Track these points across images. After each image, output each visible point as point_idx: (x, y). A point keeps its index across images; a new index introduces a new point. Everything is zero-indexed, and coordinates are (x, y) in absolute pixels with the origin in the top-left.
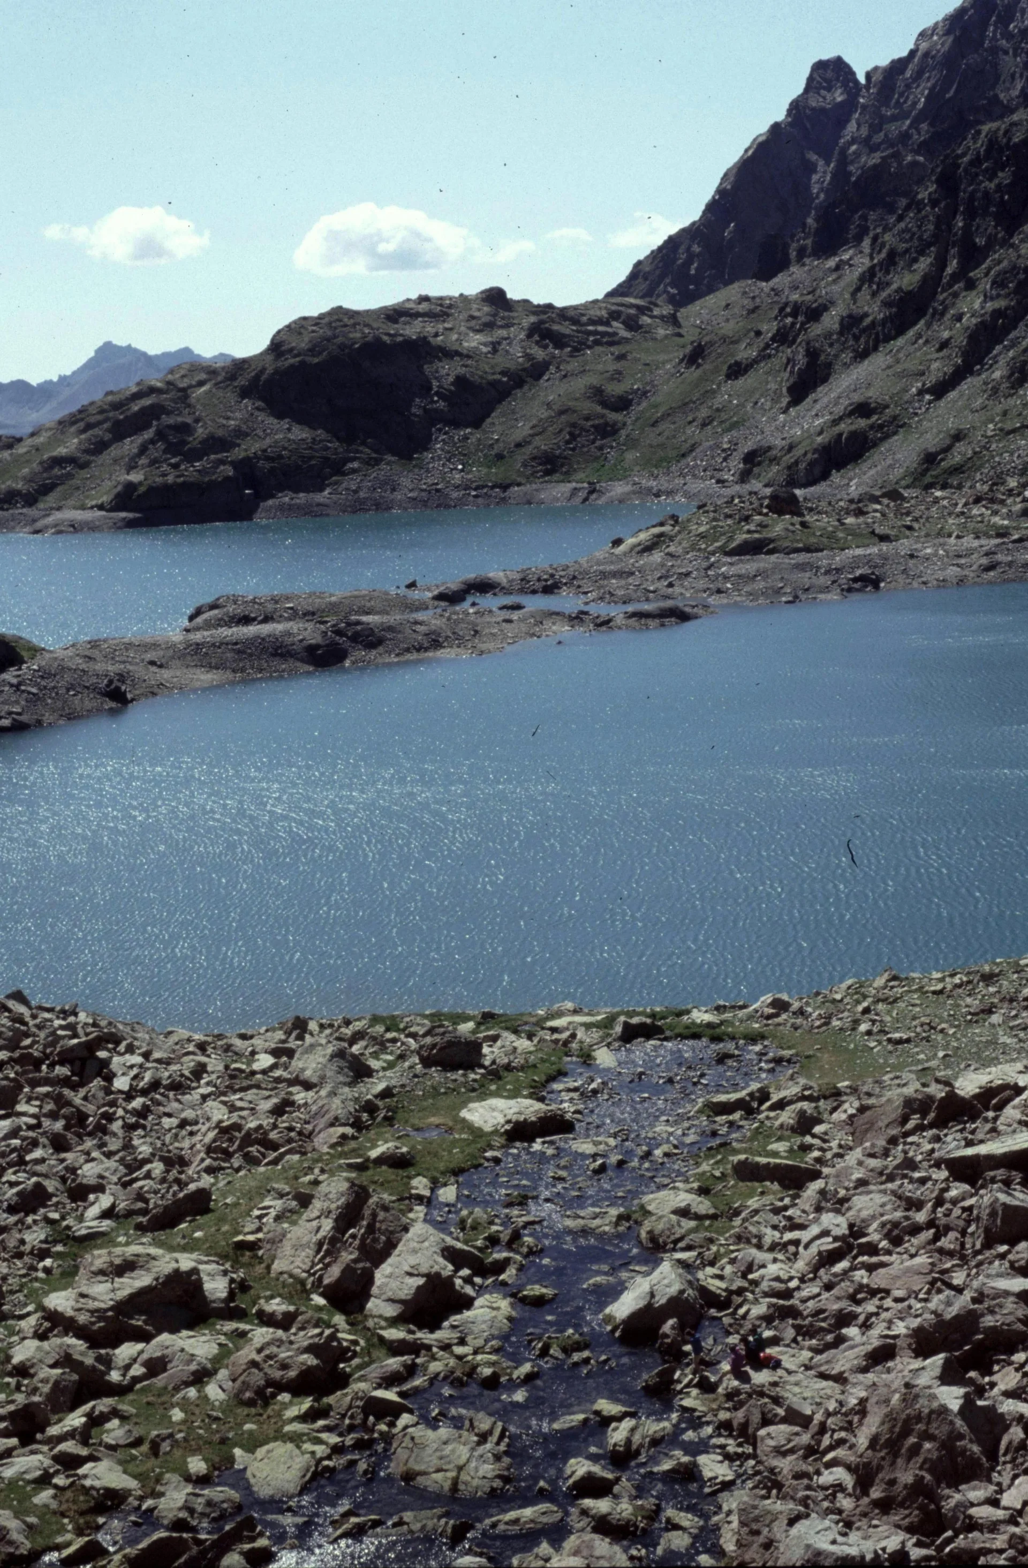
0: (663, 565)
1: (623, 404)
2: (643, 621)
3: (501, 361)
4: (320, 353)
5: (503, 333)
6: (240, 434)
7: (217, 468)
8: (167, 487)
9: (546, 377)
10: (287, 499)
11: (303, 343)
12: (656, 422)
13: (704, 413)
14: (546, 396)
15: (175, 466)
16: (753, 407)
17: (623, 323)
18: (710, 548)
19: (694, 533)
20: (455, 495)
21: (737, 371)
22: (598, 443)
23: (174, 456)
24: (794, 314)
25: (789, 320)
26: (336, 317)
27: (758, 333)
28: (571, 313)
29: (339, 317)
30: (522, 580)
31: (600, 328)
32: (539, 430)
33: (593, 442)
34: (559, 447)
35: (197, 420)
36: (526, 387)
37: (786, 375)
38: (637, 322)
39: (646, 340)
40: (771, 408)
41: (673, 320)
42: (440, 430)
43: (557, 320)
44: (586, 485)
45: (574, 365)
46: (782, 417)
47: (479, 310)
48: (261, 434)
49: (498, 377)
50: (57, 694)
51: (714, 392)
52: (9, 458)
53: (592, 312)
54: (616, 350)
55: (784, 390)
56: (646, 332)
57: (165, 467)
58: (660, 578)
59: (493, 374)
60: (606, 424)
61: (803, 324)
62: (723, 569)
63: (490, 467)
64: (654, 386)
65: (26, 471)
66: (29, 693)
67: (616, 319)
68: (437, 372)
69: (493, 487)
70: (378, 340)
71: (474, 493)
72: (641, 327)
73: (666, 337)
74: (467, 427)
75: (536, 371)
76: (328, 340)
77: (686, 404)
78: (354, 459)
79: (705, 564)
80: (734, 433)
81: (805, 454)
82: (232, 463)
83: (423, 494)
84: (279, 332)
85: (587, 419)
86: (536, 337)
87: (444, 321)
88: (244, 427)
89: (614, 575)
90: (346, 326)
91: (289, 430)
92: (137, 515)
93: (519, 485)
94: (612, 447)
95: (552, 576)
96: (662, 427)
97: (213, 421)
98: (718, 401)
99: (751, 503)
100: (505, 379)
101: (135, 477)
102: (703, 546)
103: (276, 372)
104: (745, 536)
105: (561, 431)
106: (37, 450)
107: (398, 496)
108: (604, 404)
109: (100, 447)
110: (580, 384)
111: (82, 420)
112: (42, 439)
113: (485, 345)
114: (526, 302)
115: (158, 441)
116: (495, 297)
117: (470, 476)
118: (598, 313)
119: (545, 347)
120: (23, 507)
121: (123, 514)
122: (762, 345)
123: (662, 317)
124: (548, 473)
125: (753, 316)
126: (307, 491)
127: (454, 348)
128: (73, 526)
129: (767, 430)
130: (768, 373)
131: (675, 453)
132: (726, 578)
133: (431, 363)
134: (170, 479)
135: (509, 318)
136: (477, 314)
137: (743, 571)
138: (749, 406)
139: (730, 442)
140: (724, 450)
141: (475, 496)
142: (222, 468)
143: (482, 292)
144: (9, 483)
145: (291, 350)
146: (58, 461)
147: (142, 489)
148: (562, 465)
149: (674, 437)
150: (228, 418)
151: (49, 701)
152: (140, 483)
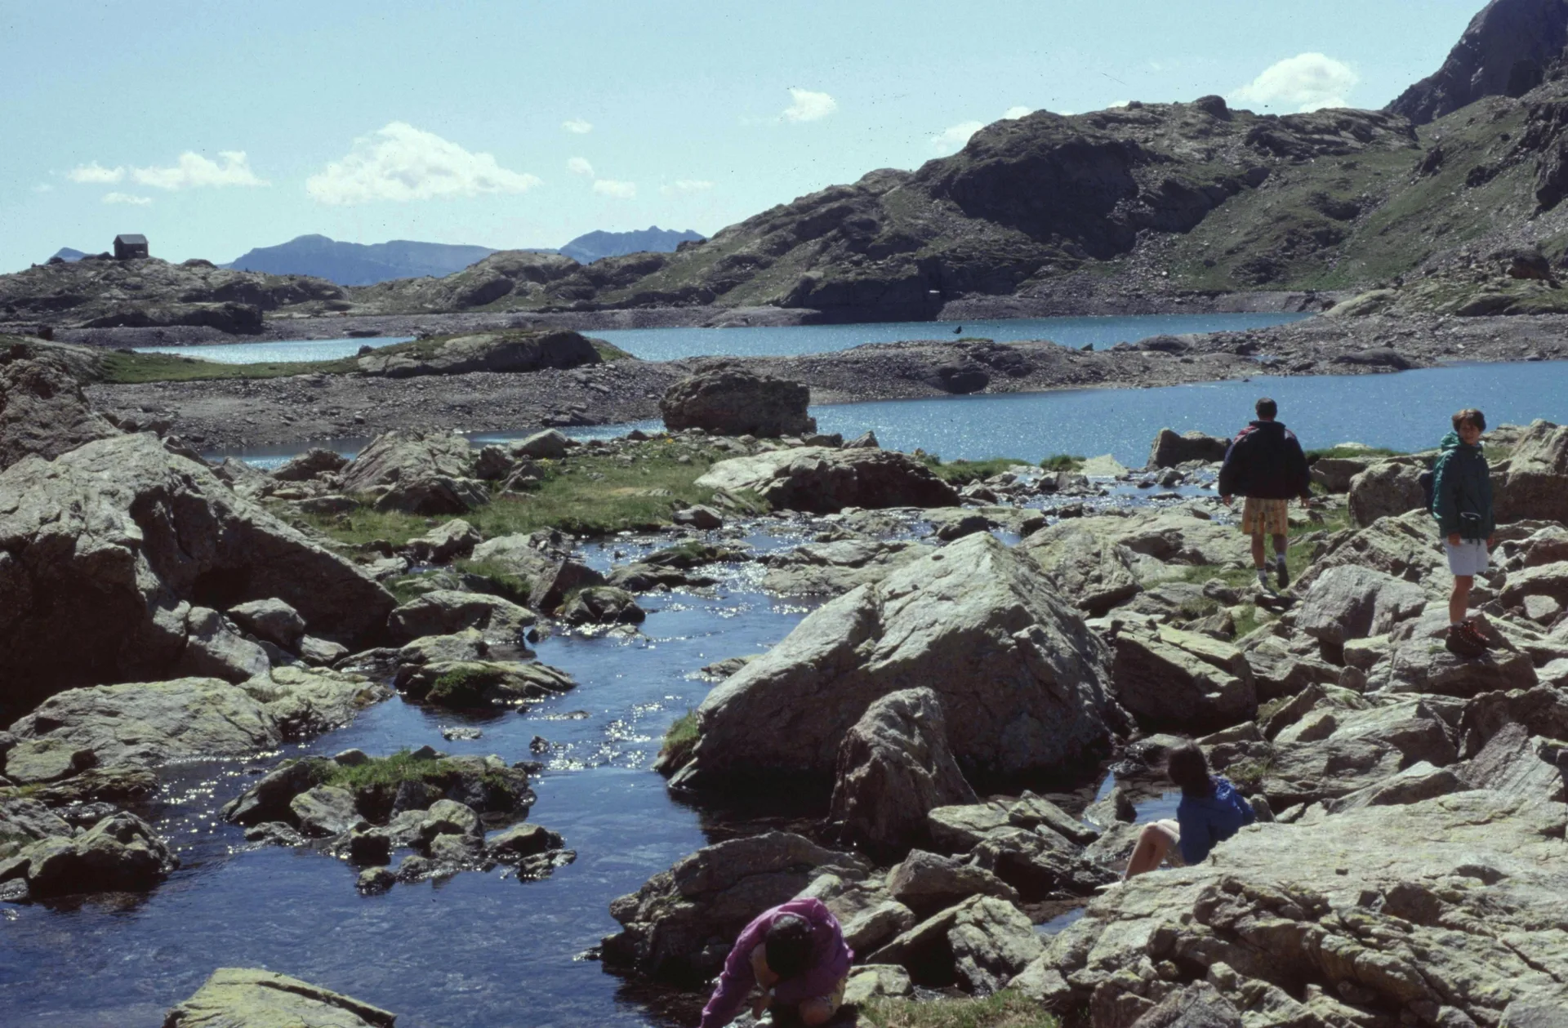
0: (1380, 326)
1: (1349, 212)
2: (1352, 366)
3: (1215, 168)
4: (1018, 154)
5: (1221, 141)
6: (927, 233)
7: (902, 266)
8: (847, 285)
9: (1264, 185)
10: (974, 301)
11: (1001, 144)
12: (1386, 230)
13: (1440, 220)
14: (1264, 203)
15: (858, 264)
16: (1497, 214)
17: (1352, 133)
18: (1439, 308)
19: (1420, 292)
20: (1157, 301)
21: (1479, 177)
22: (1319, 251)
23: (857, 253)
24: (1548, 116)
25: (1541, 123)
26: (1037, 120)
27: (1506, 138)
28: (1296, 121)
29: (1042, 121)
30: (1213, 341)
31: (1327, 137)
32: (1254, 237)
33: (1314, 250)
34: (1275, 255)
35: (883, 219)
36: (1242, 194)
37: (1536, 181)
38: (1368, 133)
39: (1378, 150)
40: (1518, 214)
41: (1410, 132)
42: (1144, 235)
43: (1279, 127)
44: (1303, 294)
45: (1295, 173)
46: (1530, 224)
47: (1194, 117)
48: (951, 234)
49: (1212, 183)
50: (633, 394)
51: (1451, 199)
52: (689, 258)
53: (1318, 121)
54: (1345, 160)
55: (1534, 196)
56: (1379, 143)
57: (846, 265)
58: (1377, 339)
59: (1206, 180)
60: (1330, 232)
61: (1557, 126)
62: (1454, 330)
63: (1197, 274)
64: (1385, 195)
65: (705, 269)
66: (599, 390)
67: (1344, 129)
68: (1144, 176)
69: (1200, 294)
70: (1081, 141)
71: (1178, 300)
72: (1373, 138)
73: (1401, 148)
74: (1174, 232)
75: (1255, 178)
76: (1028, 140)
77: (1420, 212)
78: (1049, 262)
79: (1432, 325)
80: (1475, 241)
81: (1556, 254)
82: (918, 262)
83: (1123, 299)
84: (977, 134)
85: (1307, 226)
86: (1256, 144)
87: (1155, 128)
88: (933, 227)
89: (1322, 336)
90: (1048, 128)
91: (981, 231)
92: (815, 311)
93: (1229, 292)
94: (1335, 257)
95: (1249, 337)
96: (1392, 235)
97: (901, 219)
98: (1456, 209)
99: (1491, 269)
100: (1219, 186)
101: (814, 274)
102: (1431, 306)
103: (971, 172)
104: (1482, 295)
105: (1278, 237)
106: (719, 250)
107: (1095, 301)
108: (1328, 211)
109: (784, 247)
110: (1300, 192)
111: (767, 221)
112: (725, 241)
113: (1198, 151)
114: (1247, 112)
115: (841, 238)
116: (1214, 106)
117: (1174, 283)
118: (1325, 122)
119: (1266, 154)
120: (699, 304)
121: (799, 311)
122: (1509, 150)
123: (1398, 130)
124: (1261, 281)
125: (1501, 121)
126: (997, 294)
127: (1164, 153)
128: (746, 320)
129: (1512, 237)
130: (1515, 179)
131: (1406, 262)
132: (1457, 338)
133: (1138, 167)
134: (851, 276)
135: (1227, 126)
136: (1192, 121)
137: (1479, 331)
138: (1492, 214)
139: (1468, 250)
140: (1462, 258)
141: (1179, 303)
142: (907, 266)
143: (1199, 101)
144: (686, 281)
145: (988, 150)
146: (739, 261)
147: (820, 286)
148: (1278, 273)
149: (1405, 245)
150: (918, 218)
151: (622, 401)
152: (819, 280)
